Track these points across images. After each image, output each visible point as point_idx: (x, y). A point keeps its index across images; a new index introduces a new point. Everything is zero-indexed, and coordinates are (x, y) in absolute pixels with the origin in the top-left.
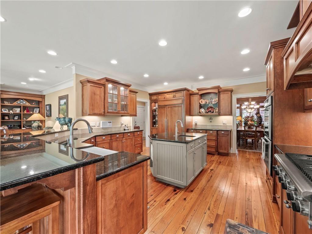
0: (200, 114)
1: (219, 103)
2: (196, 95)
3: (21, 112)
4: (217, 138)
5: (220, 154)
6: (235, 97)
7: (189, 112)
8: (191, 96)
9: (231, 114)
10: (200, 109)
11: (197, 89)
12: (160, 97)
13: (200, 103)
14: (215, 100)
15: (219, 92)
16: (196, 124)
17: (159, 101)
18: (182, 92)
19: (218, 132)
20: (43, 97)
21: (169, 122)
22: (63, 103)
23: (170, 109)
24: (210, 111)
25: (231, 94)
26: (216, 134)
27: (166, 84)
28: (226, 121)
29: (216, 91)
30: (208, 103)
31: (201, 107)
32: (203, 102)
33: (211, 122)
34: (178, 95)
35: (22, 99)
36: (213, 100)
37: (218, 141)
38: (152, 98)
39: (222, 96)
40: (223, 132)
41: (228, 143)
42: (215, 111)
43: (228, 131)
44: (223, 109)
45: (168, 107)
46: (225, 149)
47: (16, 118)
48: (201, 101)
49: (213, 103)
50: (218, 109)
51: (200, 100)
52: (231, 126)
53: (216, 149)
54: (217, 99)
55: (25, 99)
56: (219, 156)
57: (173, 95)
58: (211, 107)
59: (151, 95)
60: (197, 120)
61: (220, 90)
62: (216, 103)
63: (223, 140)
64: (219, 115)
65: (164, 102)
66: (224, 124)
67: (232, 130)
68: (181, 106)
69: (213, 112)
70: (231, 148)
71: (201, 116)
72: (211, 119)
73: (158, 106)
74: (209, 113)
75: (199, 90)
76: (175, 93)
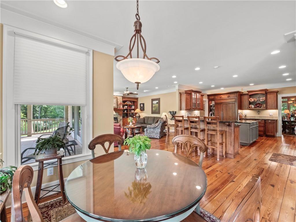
0: (250, 109)
1: (266, 101)
2: (246, 96)
3: (128, 108)
4: (265, 125)
5: (268, 136)
6: (280, 97)
7: (241, 107)
8: (242, 96)
9: (276, 108)
10: (249, 105)
11: (247, 91)
12: (216, 97)
13: (249, 101)
14: (262, 99)
15: (266, 93)
16: (246, 116)
17: (216, 100)
18: (236, 94)
19: (266, 121)
20: (137, 99)
21: (224, 114)
22: (156, 103)
23: (225, 105)
24: (258, 106)
25: (277, 94)
26: (264, 122)
27: (222, 89)
28: (272, 113)
29: (264, 92)
30: (256, 101)
31: (250, 103)
32: (252, 100)
33: (259, 114)
34: (232, 96)
35: (128, 101)
36: (261, 99)
37: (266, 127)
38: (209, 98)
39: (268, 96)
40: (270, 121)
41: (274, 128)
42: (262, 106)
43: (274, 120)
44: (269, 105)
45: (224, 104)
46: (272, 133)
47: (126, 111)
48: (251, 100)
49: (261, 101)
50: (265, 105)
51: (249, 99)
52: (277, 117)
53: (264, 132)
54: (265, 98)
55: (129, 101)
56: (266, 137)
57: (227, 96)
58: (259, 104)
59: (209, 96)
60: (246, 113)
61: (267, 92)
62: (263, 100)
63: (270, 126)
64: (267, 108)
65: (220, 101)
66: (270, 115)
67: (278, 120)
68: (235, 103)
69: (261, 107)
70: (277, 133)
71: (250, 110)
72: (259, 112)
73: (215, 103)
74: (258, 108)
75: (249, 92)
76: (229, 94)
